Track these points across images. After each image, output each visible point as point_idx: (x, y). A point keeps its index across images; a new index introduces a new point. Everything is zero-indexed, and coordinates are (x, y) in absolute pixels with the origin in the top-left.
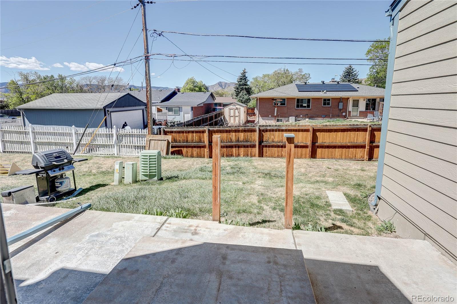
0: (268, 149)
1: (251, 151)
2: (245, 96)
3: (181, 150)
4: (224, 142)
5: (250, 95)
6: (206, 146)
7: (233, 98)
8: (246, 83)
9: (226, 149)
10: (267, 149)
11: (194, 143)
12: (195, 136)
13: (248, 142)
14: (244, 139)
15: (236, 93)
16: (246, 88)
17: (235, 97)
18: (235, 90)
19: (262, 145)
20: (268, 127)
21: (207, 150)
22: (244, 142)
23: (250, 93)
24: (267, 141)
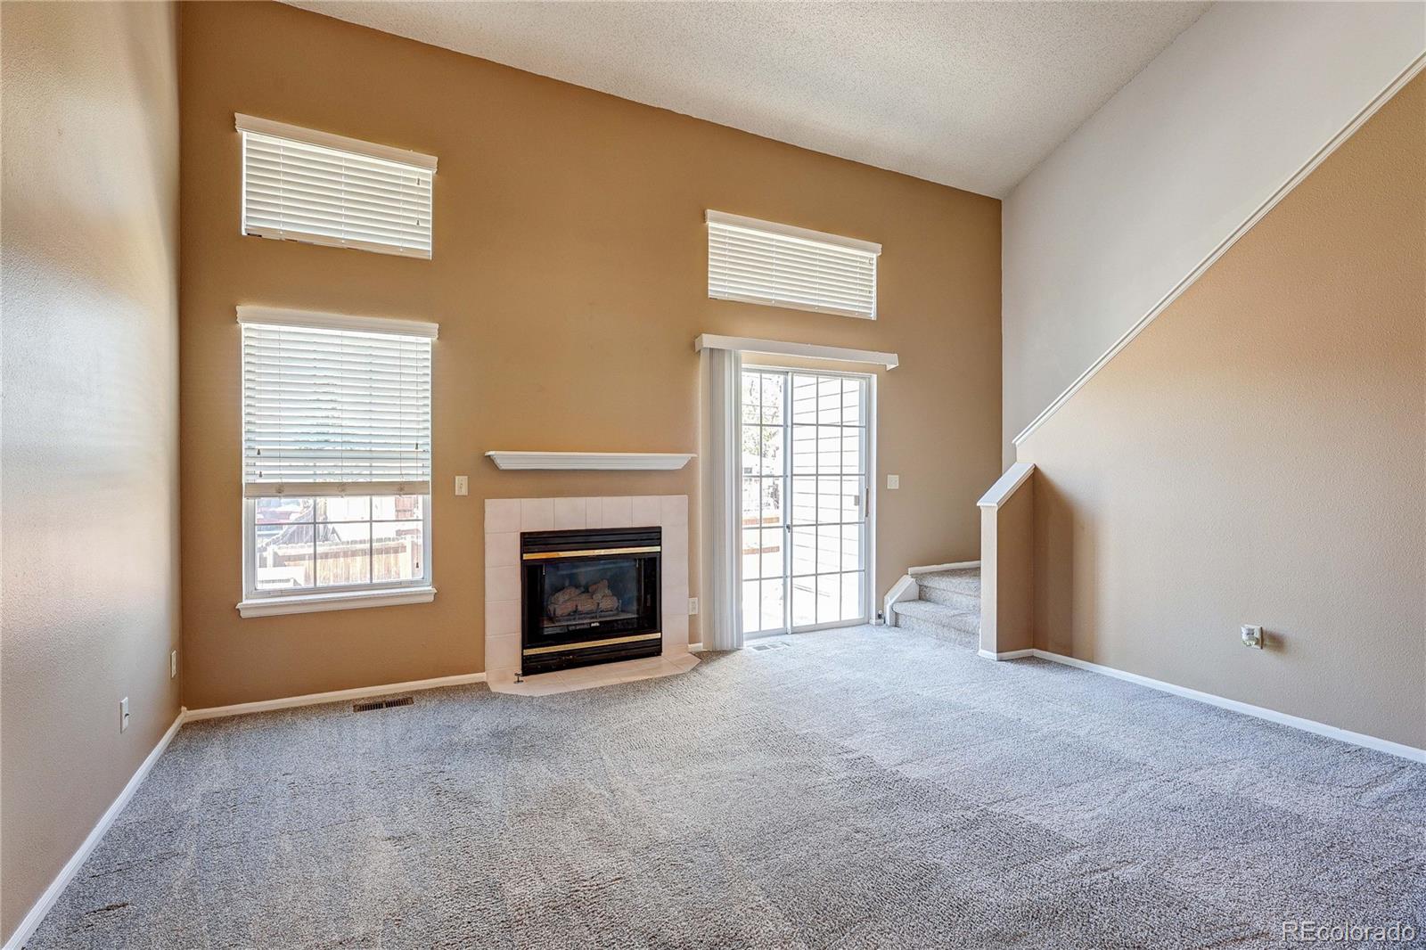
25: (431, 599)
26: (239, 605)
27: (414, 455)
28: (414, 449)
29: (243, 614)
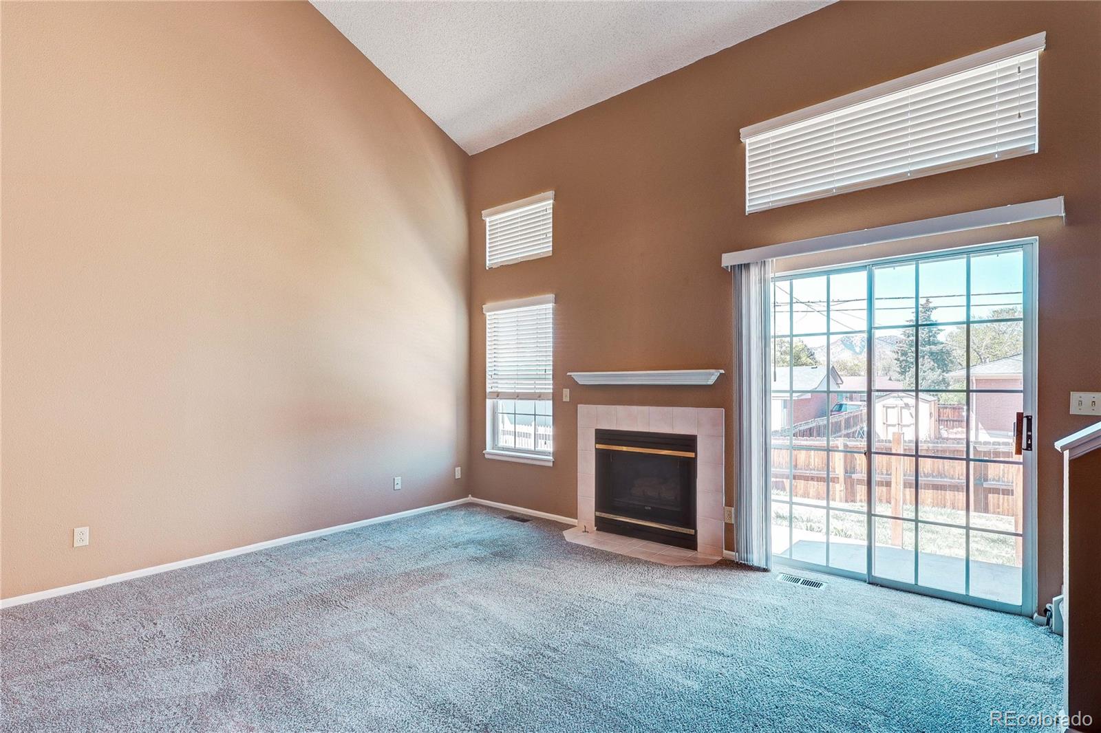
0: (1004, 499)
1: (955, 499)
2: (931, 374)
3: (783, 481)
4: (882, 474)
5: (948, 371)
6: (838, 478)
7: (890, 379)
8: (931, 338)
9: (887, 490)
10: (999, 498)
11: (811, 470)
12: (813, 457)
13: (946, 477)
14: (933, 471)
15: (901, 366)
16: (932, 353)
17: (896, 376)
18: (896, 356)
19: (984, 486)
20: (1000, 445)
21: (841, 486)
22: (933, 477)
23: (946, 365)
24: (999, 478)
25: (551, 464)
26: (484, 452)
27: (544, 377)
28: (544, 373)
29: (487, 456)
